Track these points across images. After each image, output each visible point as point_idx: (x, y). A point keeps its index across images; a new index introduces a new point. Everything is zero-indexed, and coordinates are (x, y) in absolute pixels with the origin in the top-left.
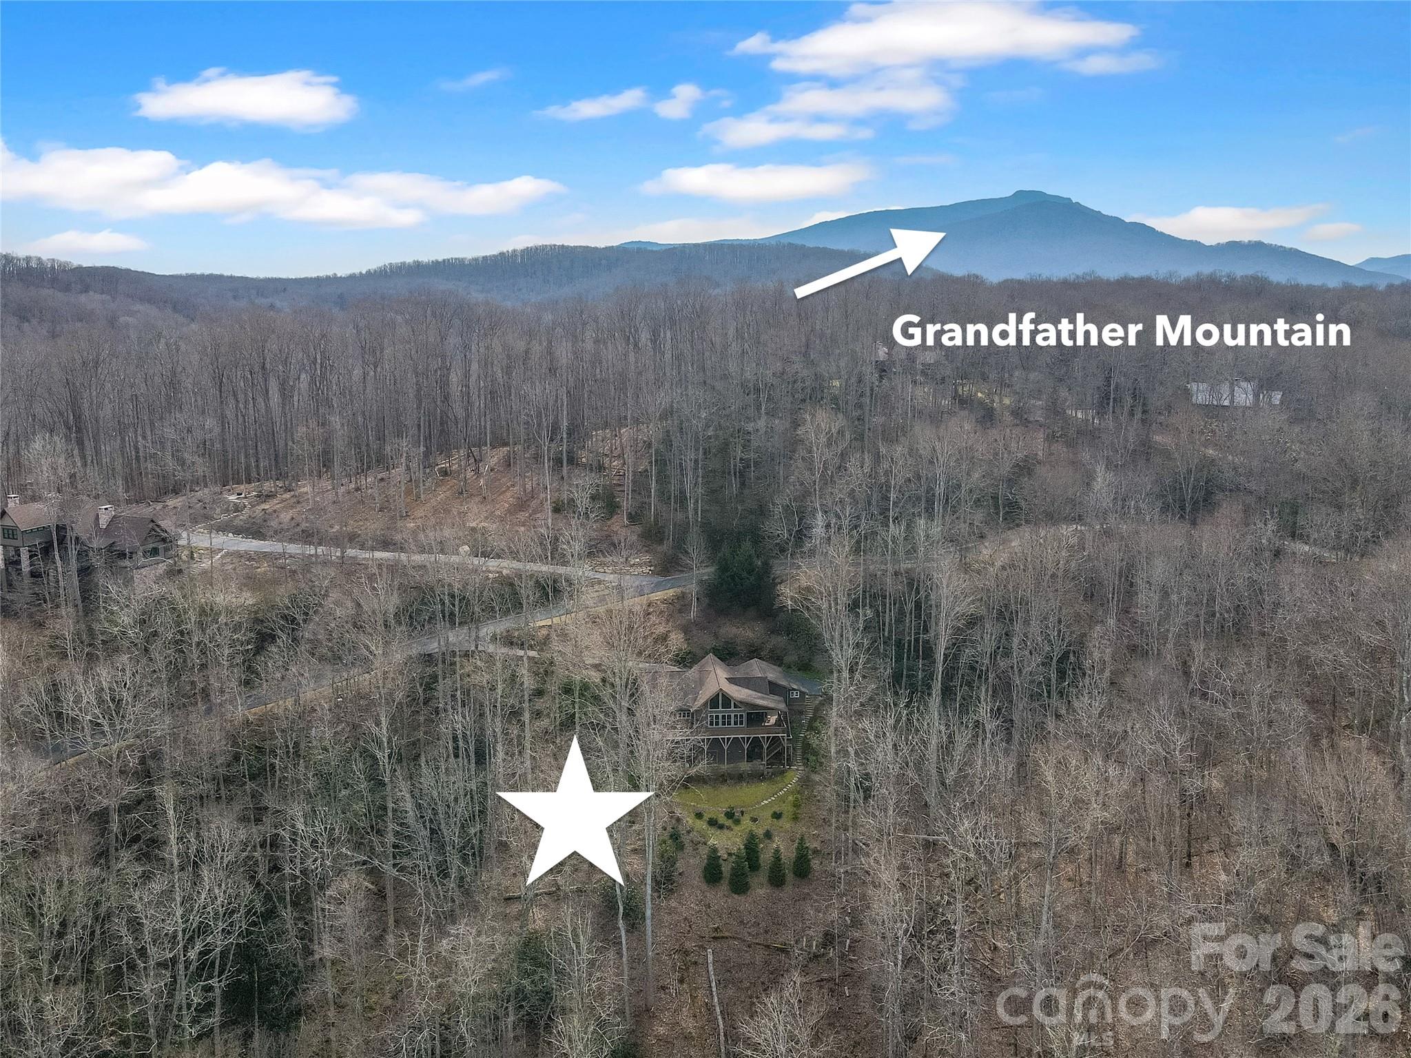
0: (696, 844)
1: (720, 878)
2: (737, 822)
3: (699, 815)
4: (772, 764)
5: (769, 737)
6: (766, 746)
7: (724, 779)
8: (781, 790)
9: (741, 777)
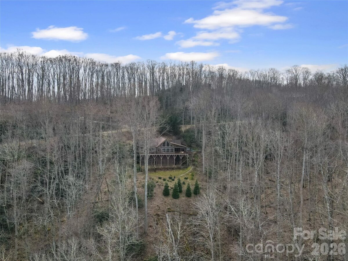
0: (159, 185)
1: (169, 195)
3: (160, 178)
4: (183, 166)
5: (182, 155)
6: (181, 158)
7: (167, 169)
8: (187, 172)
9: (173, 169)
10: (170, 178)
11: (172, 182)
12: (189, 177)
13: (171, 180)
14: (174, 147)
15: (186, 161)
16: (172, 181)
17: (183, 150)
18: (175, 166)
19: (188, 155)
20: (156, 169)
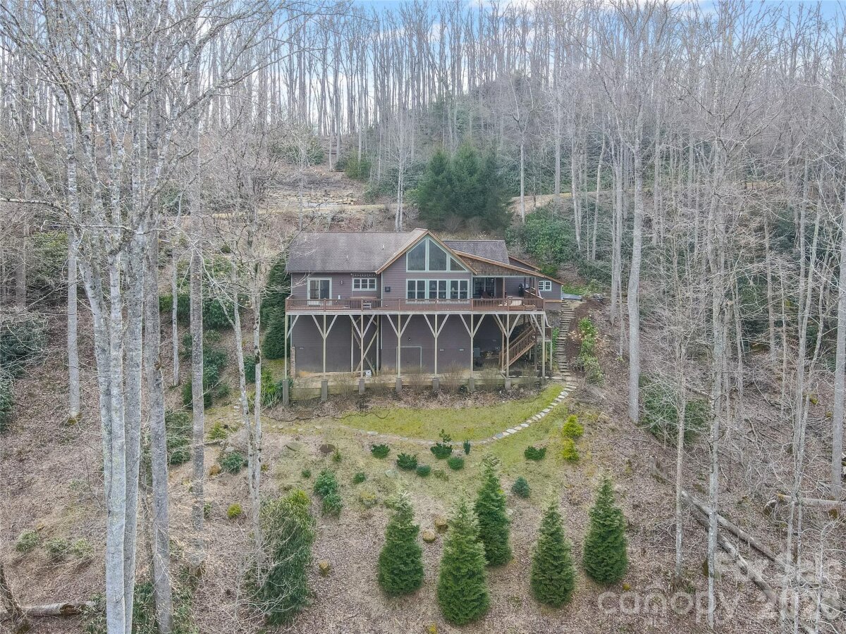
0: (367, 505)
1: (417, 584)
2: (457, 465)
3: (380, 452)
4: (518, 374)
5: (513, 317)
6: (508, 335)
7: (432, 392)
8: (538, 411)
9: (462, 391)
10: (441, 452)
11: (447, 479)
12: (554, 441)
13: (441, 465)
14: (468, 275)
15: (536, 351)
16: (448, 472)
17: (521, 293)
18: (477, 375)
19: (545, 317)
20: (370, 391)
